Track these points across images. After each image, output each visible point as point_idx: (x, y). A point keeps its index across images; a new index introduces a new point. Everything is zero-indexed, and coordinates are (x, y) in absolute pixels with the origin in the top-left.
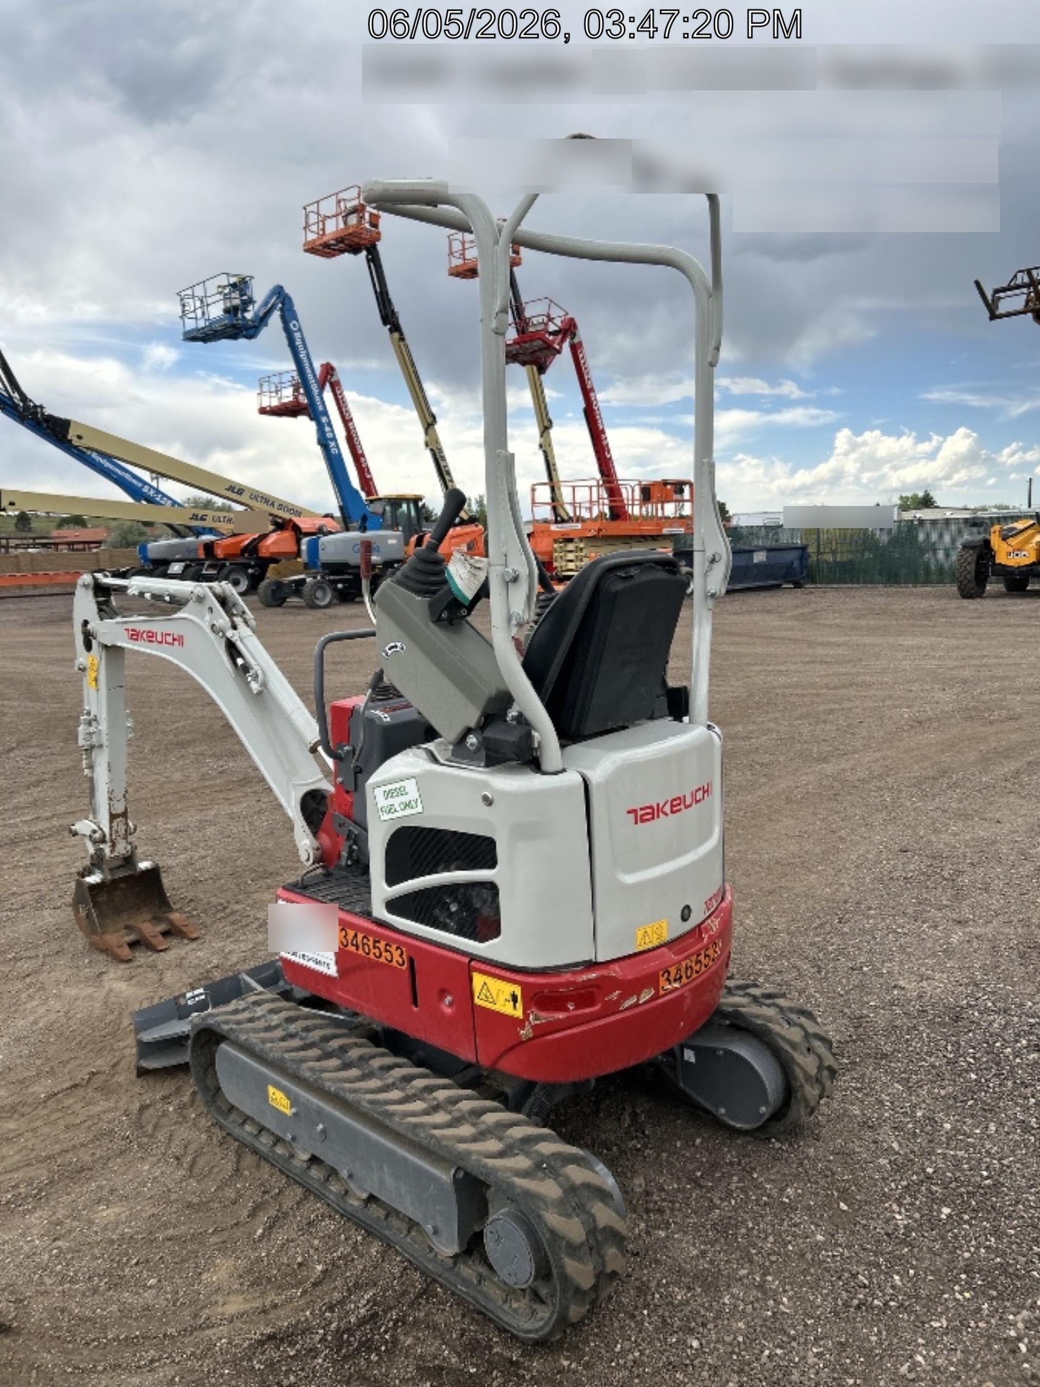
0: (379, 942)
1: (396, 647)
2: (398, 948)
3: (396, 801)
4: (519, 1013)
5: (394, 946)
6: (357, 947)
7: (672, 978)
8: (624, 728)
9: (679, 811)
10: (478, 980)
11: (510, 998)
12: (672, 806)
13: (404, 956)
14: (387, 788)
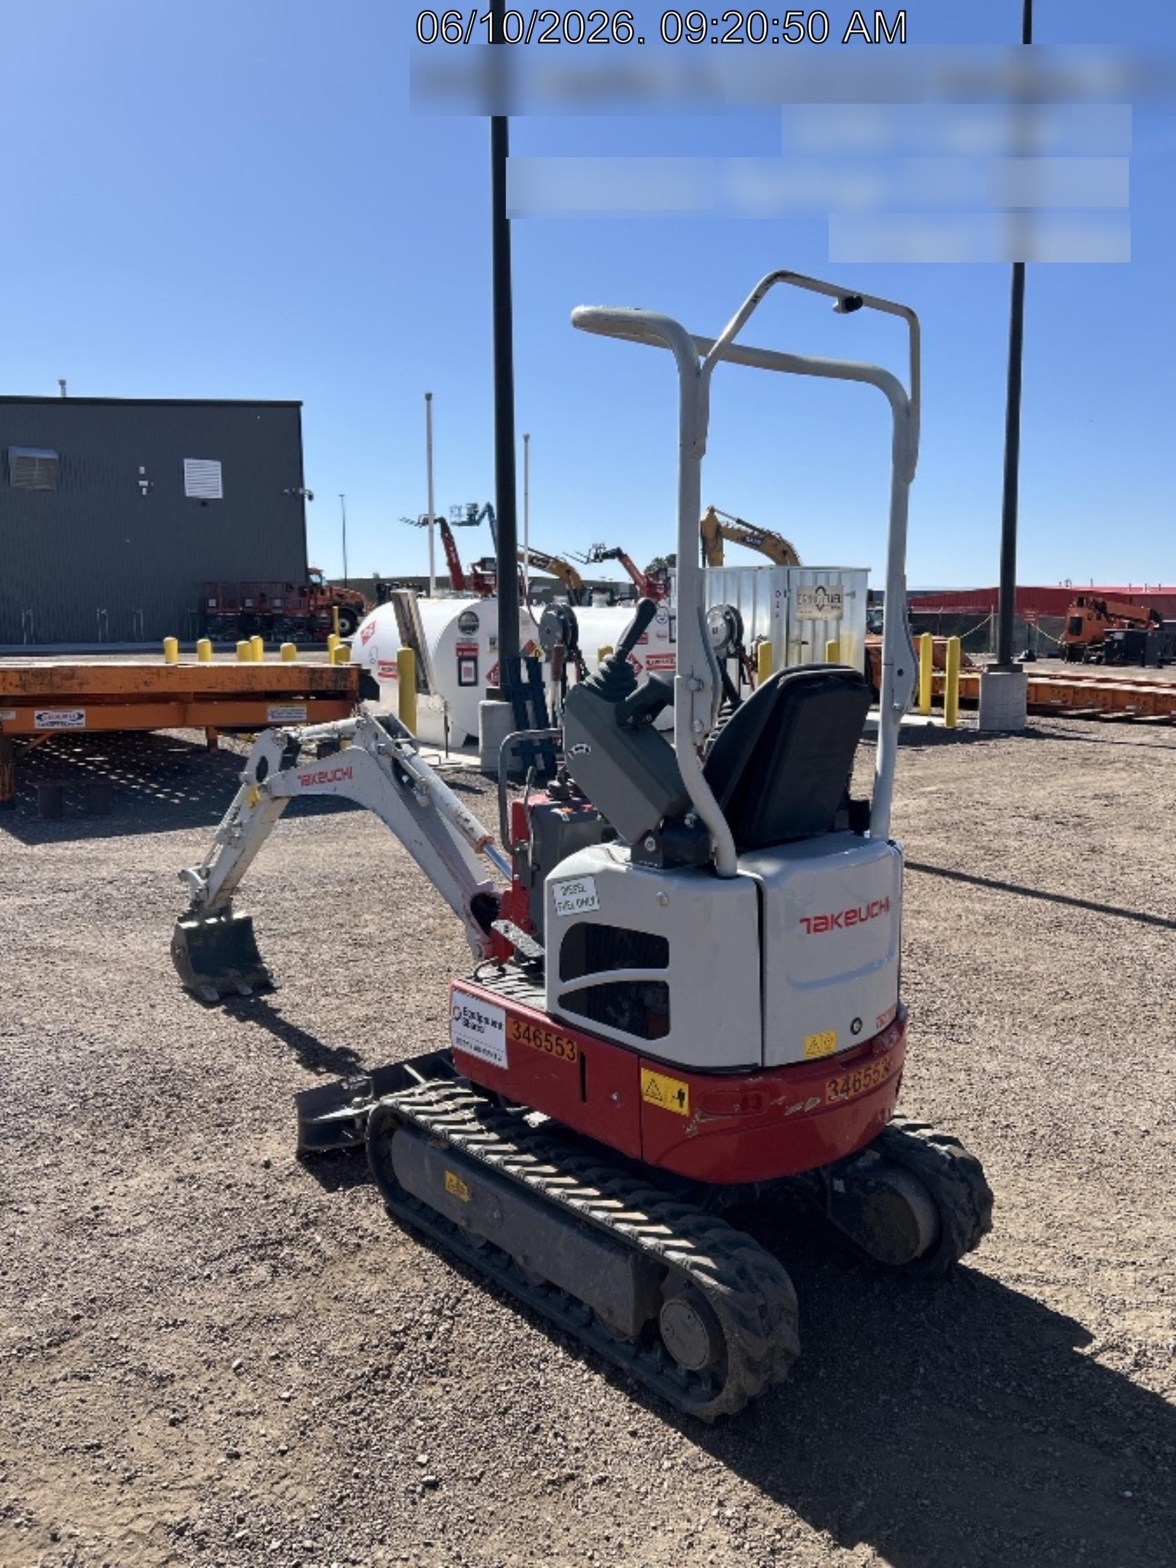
0: (550, 1035)
1: (582, 748)
2: (569, 1042)
3: (572, 899)
4: (685, 1110)
5: (565, 1040)
6: (529, 1039)
7: (839, 1088)
8: (803, 838)
9: (852, 924)
10: (646, 1076)
11: (676, 1095)
12: (847, 918)
13: (575, 1050)
14: (565, 884)
